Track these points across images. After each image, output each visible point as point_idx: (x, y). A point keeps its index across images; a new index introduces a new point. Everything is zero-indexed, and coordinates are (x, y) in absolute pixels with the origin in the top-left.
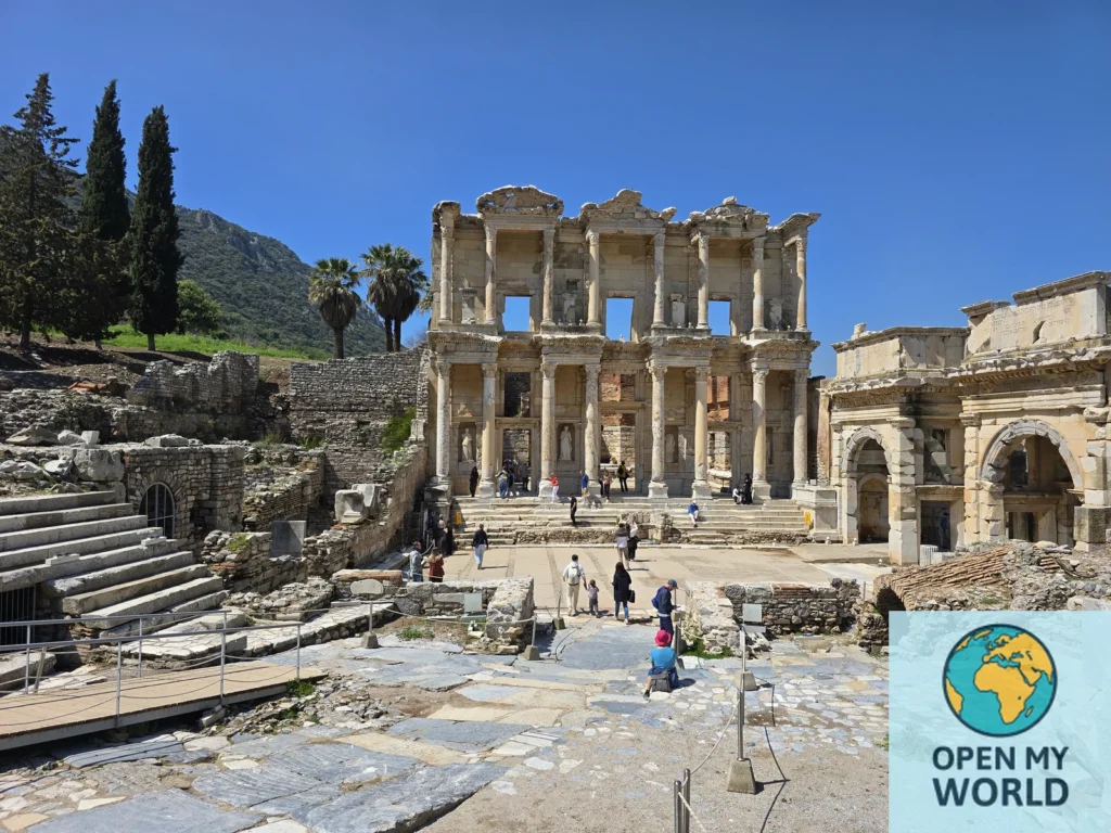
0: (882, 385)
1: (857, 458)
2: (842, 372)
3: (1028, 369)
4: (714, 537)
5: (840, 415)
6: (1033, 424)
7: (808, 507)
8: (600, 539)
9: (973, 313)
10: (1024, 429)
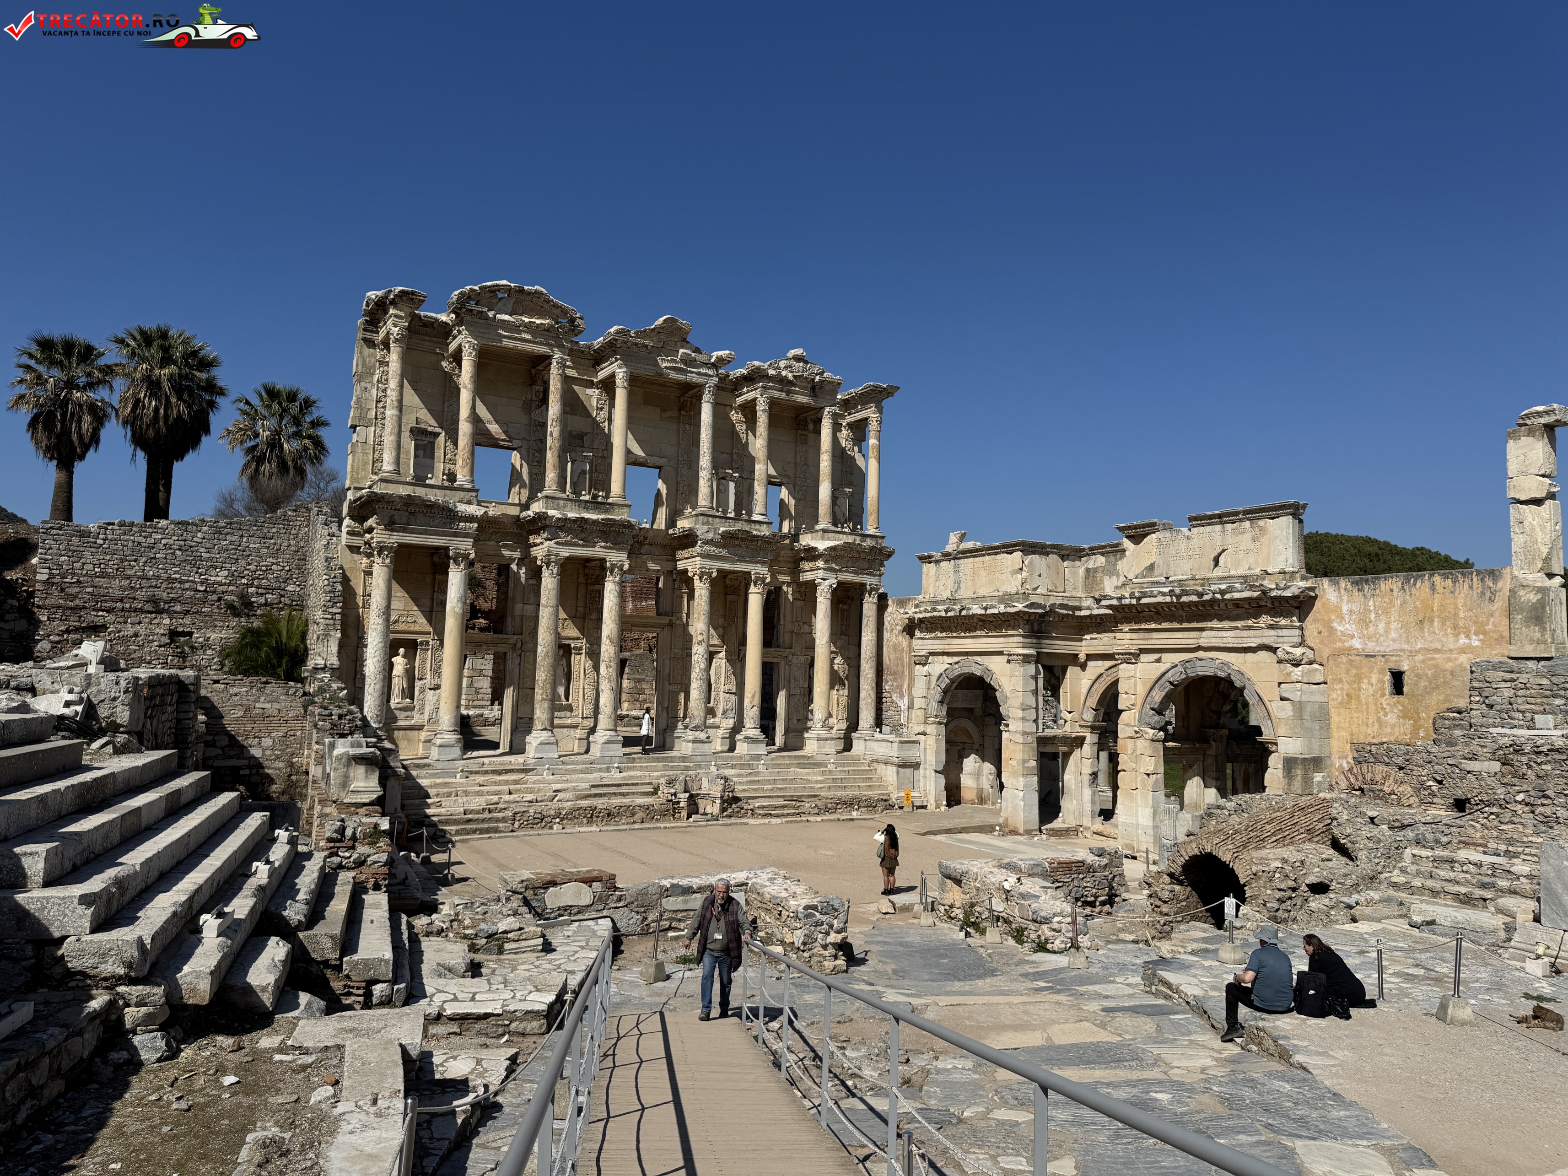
0: (1002, 609)
1: (947, 701)
2: (931, 590)
3: (1213, 601)
4: (784, 807)
5: (924, 643)
6: (1211, 663)
7: (886, 763)
8: (637, 817)
9: (1132, 532)
10: (1199, 669)
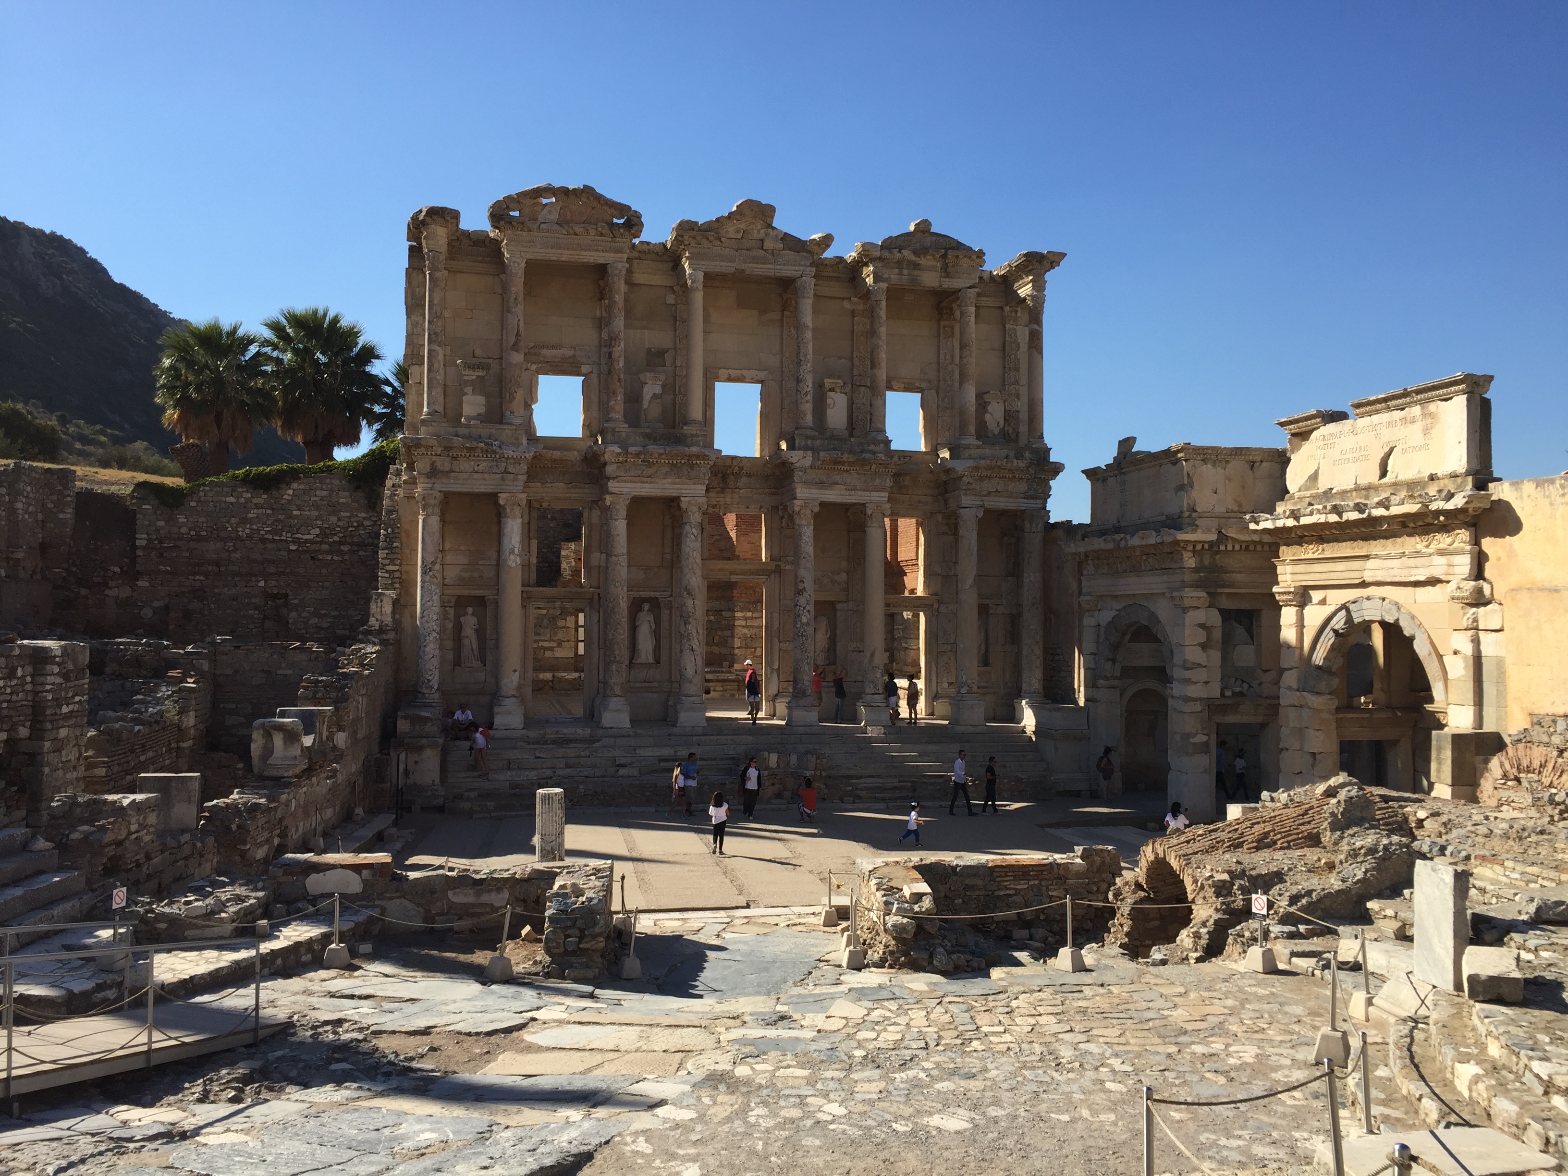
0: (1159, 539)
1: (1119, 657)
2: (1099, 515)
3: (1374, 519)
5: (1094, 586)
6: (1378, 603)
9: (1294, 429)
10: (1365, 613)
